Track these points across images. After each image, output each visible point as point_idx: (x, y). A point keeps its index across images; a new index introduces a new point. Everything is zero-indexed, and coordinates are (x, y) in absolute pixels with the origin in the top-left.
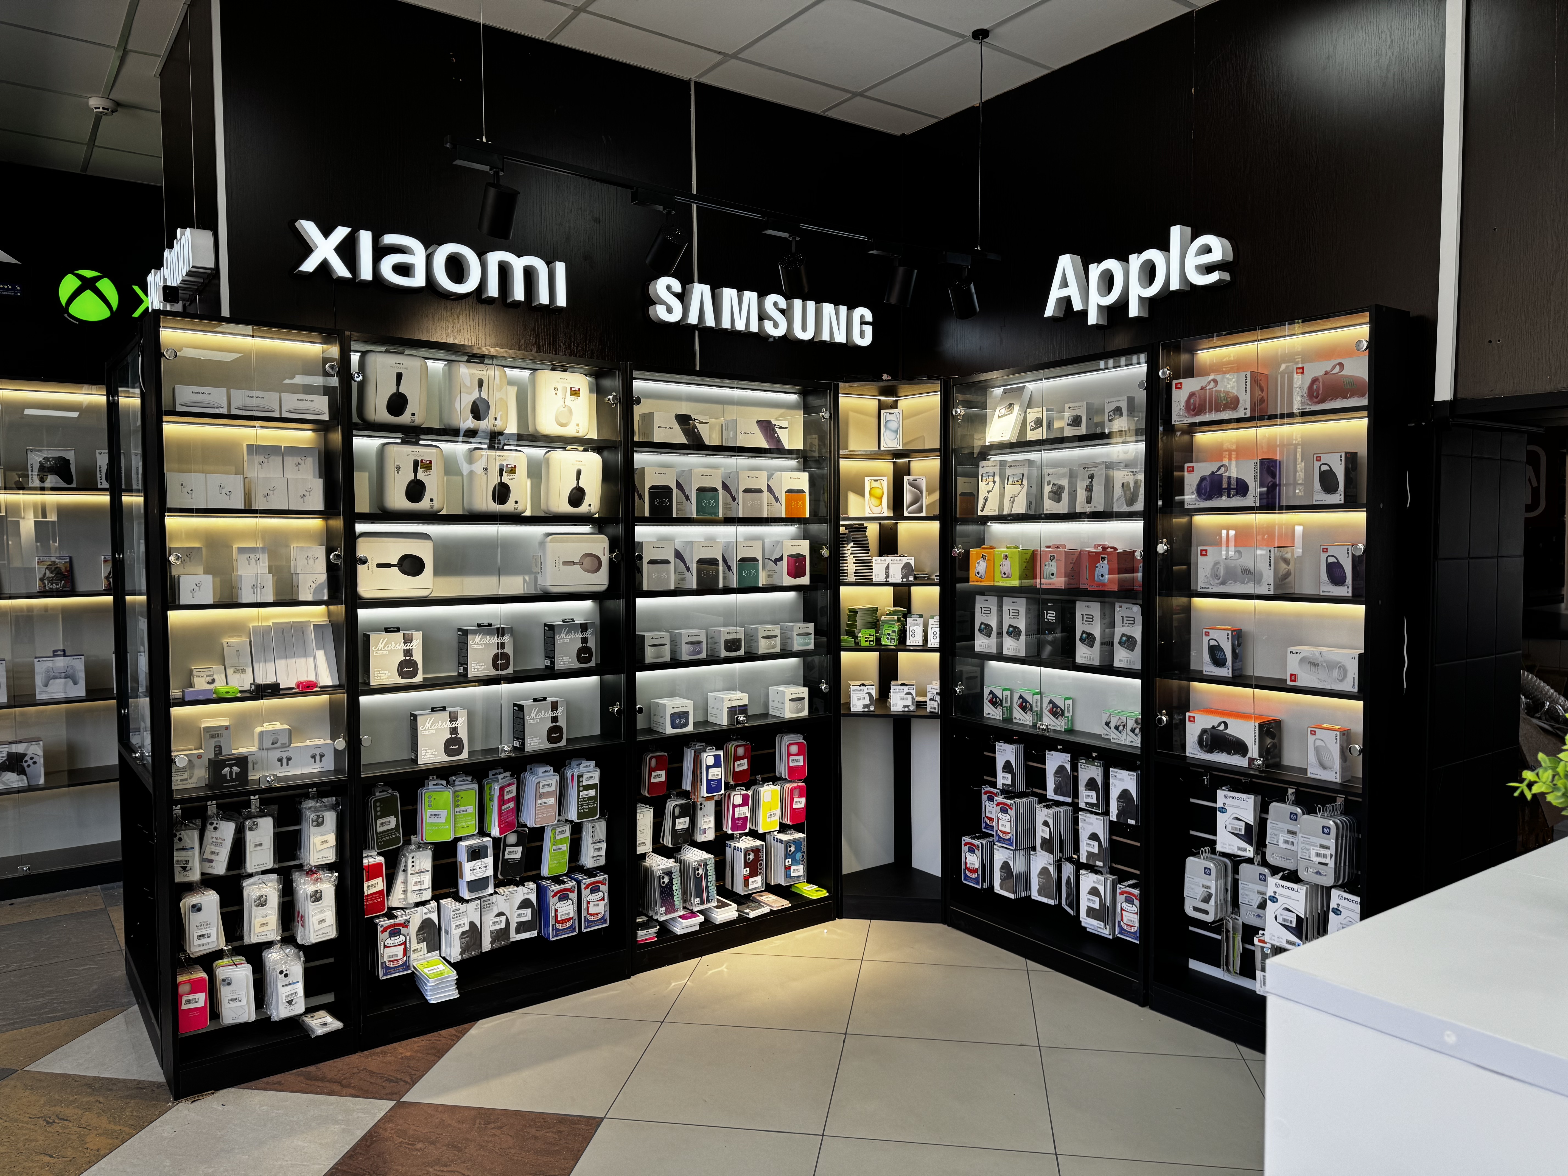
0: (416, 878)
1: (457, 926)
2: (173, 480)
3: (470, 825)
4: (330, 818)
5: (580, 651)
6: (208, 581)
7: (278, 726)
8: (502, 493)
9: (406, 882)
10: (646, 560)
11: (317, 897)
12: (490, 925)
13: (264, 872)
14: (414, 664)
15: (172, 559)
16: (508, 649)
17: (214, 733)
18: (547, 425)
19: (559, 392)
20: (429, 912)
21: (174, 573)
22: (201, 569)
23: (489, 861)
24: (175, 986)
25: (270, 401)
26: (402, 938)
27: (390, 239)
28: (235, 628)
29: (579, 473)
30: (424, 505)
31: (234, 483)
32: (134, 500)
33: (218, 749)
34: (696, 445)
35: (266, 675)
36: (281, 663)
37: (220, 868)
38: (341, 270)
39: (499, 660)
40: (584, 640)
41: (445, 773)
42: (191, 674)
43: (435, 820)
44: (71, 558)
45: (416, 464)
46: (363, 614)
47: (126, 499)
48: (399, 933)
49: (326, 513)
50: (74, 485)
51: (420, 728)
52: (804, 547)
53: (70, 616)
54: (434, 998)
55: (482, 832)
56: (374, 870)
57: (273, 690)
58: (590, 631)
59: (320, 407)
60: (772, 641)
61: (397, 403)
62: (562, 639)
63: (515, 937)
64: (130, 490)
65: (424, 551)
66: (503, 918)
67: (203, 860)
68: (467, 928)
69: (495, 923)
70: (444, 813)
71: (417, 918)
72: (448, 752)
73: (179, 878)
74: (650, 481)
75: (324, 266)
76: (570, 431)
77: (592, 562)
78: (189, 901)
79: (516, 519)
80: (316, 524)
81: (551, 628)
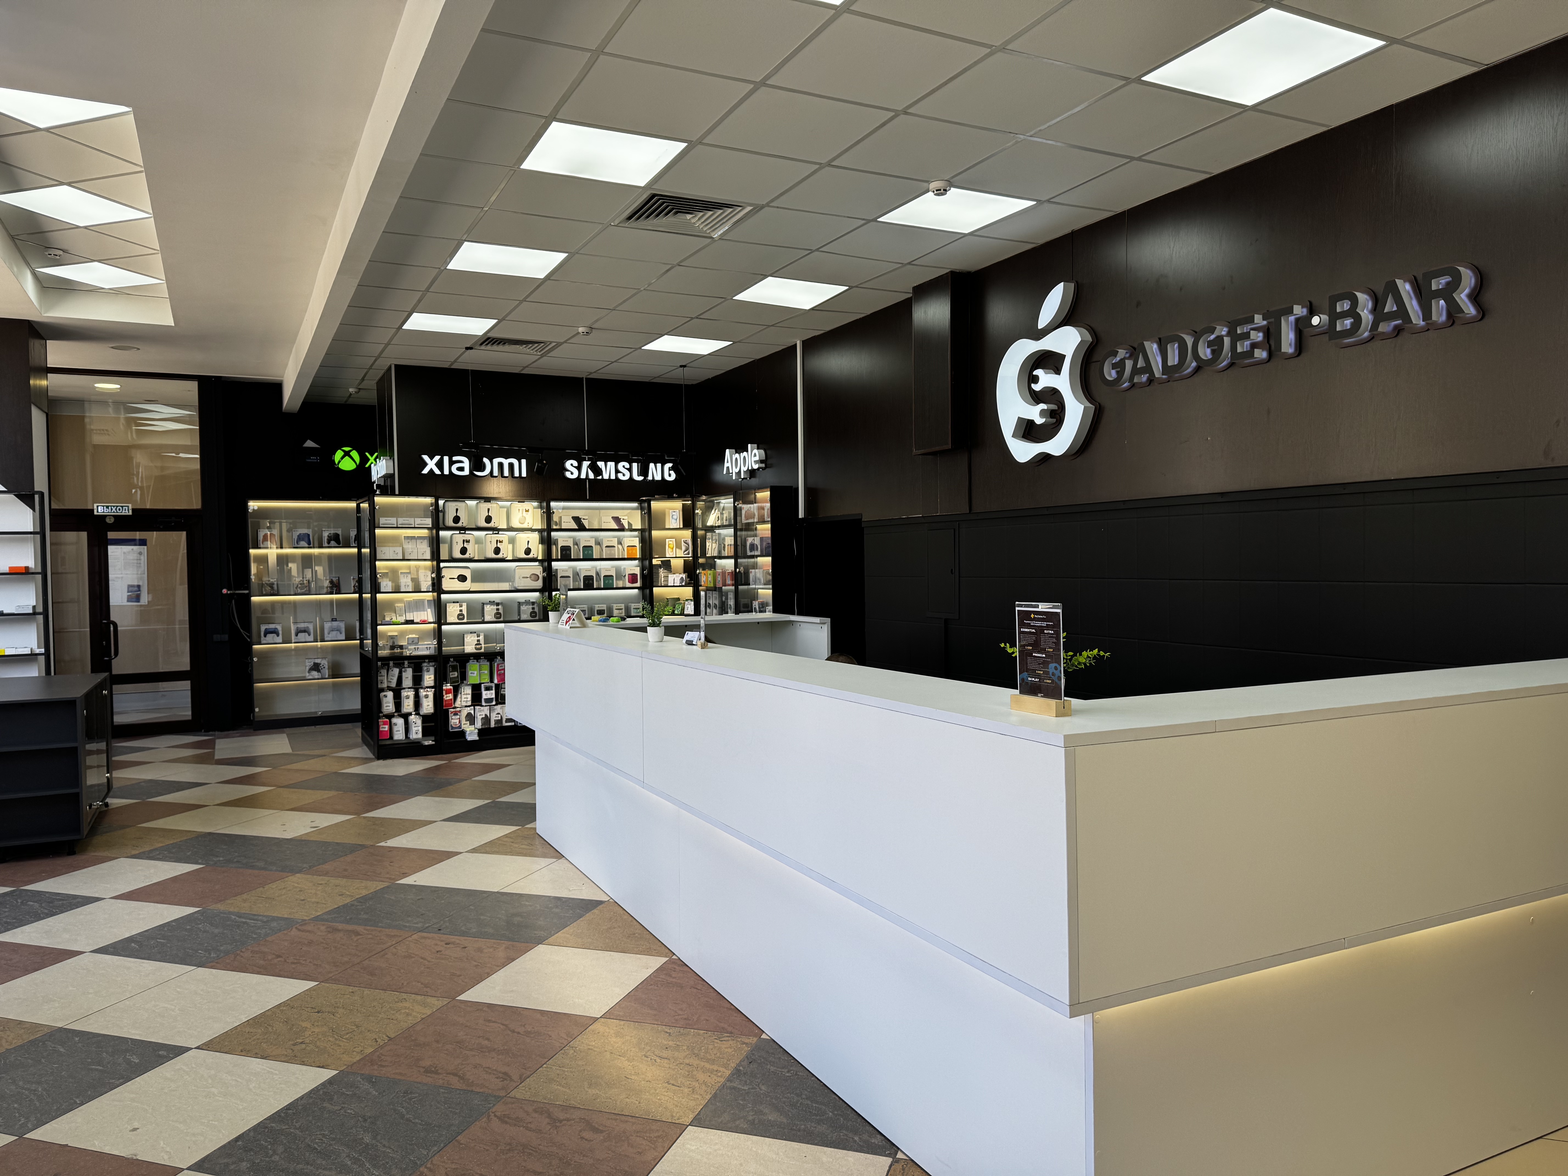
0: (465, 696)
1: (480, 715)
2: (379, 550)
3: (486, 679)
4: (432, 669)
5: (531, 613)
6: (390, 584)
7: (414, 636)
8: (497, 551)
9: (461, 698)
10: (559, 576)
11: (427, 696)
12: (494, 717)
13: (409, 688)
14: (463, 615)
15: (378, 576)
16: (501, 611)
17: (392, 637)
18: (515, 524)
19: (521, 511)
20: (470, 710)
21: (379, 581)
22: (388, 580)
23: (493, 692)
24: (378, 722)
25: (411, 521)
26: (458, 717)
27: (455, 458)
28: (400, 601)
29: (528, 542)
30: (467, 556)
31: (399, 550)
32: (366, 551)
33: (394, 642)
34: (581, 528)
35: (410, 617)
36: (415, 613)
37: (394, 684)
38: (437, 472)
39: (498, 614)
40: (533, 608)
41: (476, 656)
42: (384, 616)
43: (472, 675)
44: (339, 577)
45: (464, 541)
46: (443, 596)
47: (363, 550)
48: (457, 714)
49: (432, 560)
50: (341, 545)
51: (465, 639)
52: (637, 571)
53: (340, 603)
54: (469, 738)
55: (492, 681)
56: (448, 692)
57: (411, 622)
58: (535, 605)
59: (429, 522)
60: (621, 611)
61: (457, 519)
62: (523, 608)
63: (505, 724)
64: (365, 547)
65: (467, 573)
66: (500, 716)
67: (388, 681)
68: (484, 716)
69: (496, 717)
70: (476, 672)
71: (465, 712)
72: (476, 649)
73: (380, 686)
74: (561, 544)
75: (431, 471)
76: (525, 526)
77: (536, 577)
78: (382, 694)
79: (503, 560)
80: (429, 563)
81: (519, 603)
